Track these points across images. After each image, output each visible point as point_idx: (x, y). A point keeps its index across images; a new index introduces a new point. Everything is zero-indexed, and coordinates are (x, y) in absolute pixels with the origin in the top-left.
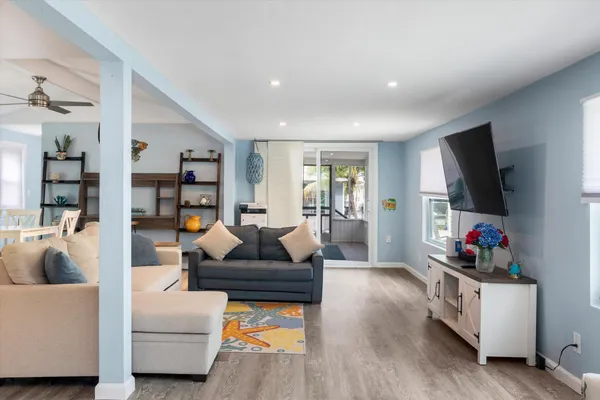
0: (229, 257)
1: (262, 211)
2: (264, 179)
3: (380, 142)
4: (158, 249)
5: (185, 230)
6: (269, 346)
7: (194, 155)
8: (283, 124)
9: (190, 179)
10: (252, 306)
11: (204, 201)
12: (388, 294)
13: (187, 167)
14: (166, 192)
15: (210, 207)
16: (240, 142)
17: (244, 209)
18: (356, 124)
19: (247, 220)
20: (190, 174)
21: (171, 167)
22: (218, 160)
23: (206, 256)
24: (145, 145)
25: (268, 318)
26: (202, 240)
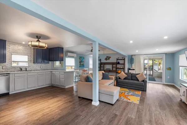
0: (124, 79)
1: (134, 70)
2: (134, 63)
3: (166, 54)
4: (109, 76)
5: (118, 73)
6: (130, 100)
7: (119, 59)
8: (137, 51)
9: (119, 63)
10: (129, 90)
11: (121, 67)
12: (167, 92)
13: (118, 61)
14: (114, 66)
15: (122, 68)
16: (129, 56)
17: (130, 69)
18: (157, 50)
19: (130, 71)
20: (119, 62)
21: (115, 61)
22: (124, 60)
23: (120, 78)
24: (110, 57)
25: (132, 93)
26: (119, 75)
